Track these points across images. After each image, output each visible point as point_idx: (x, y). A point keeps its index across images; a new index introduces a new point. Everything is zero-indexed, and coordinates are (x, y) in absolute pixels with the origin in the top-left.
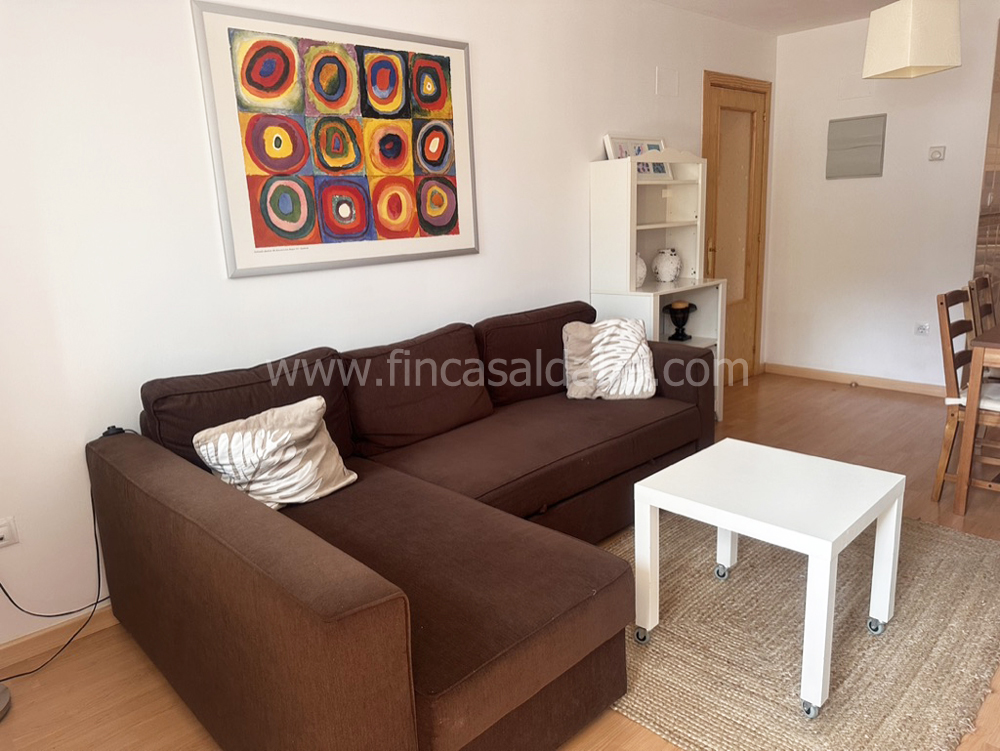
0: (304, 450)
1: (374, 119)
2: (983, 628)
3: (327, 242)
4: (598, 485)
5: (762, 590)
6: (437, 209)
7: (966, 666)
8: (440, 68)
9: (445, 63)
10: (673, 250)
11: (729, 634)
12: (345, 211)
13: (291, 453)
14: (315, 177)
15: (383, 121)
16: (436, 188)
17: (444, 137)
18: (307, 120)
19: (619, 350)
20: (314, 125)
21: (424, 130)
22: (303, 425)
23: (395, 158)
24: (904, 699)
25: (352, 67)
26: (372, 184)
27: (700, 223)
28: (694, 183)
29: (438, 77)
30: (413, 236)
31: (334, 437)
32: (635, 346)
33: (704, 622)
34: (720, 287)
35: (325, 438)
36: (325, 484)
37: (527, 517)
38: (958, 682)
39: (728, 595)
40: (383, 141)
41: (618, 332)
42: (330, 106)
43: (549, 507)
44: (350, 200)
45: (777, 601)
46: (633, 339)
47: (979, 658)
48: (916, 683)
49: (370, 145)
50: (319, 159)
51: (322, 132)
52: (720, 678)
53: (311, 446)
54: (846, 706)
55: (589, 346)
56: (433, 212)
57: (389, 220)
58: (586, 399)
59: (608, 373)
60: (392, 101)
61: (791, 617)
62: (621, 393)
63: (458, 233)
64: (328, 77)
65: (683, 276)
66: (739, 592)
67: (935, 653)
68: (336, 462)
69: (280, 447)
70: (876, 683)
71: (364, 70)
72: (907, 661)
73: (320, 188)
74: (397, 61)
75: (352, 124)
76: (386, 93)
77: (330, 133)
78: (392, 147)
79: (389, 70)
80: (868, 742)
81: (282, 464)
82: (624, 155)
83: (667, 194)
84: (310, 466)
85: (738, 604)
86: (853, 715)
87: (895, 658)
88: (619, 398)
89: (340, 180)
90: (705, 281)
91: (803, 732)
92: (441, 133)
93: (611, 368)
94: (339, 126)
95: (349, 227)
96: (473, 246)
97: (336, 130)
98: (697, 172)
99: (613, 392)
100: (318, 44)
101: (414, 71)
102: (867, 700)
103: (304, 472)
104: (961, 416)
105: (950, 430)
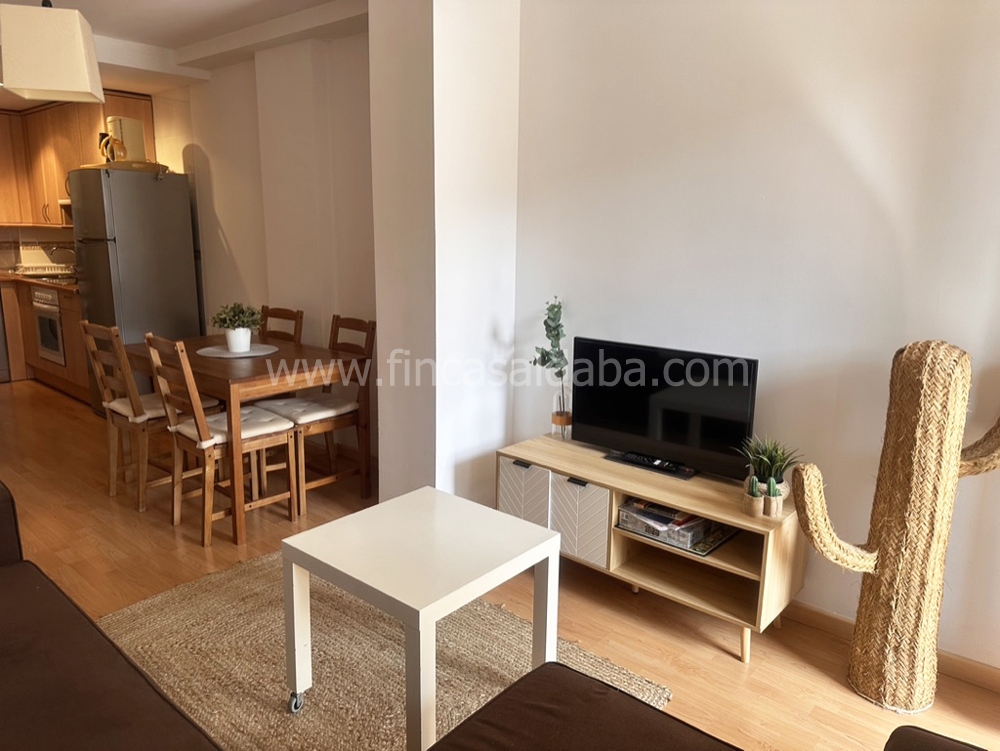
104: (217, 454)
105: (210, 471)
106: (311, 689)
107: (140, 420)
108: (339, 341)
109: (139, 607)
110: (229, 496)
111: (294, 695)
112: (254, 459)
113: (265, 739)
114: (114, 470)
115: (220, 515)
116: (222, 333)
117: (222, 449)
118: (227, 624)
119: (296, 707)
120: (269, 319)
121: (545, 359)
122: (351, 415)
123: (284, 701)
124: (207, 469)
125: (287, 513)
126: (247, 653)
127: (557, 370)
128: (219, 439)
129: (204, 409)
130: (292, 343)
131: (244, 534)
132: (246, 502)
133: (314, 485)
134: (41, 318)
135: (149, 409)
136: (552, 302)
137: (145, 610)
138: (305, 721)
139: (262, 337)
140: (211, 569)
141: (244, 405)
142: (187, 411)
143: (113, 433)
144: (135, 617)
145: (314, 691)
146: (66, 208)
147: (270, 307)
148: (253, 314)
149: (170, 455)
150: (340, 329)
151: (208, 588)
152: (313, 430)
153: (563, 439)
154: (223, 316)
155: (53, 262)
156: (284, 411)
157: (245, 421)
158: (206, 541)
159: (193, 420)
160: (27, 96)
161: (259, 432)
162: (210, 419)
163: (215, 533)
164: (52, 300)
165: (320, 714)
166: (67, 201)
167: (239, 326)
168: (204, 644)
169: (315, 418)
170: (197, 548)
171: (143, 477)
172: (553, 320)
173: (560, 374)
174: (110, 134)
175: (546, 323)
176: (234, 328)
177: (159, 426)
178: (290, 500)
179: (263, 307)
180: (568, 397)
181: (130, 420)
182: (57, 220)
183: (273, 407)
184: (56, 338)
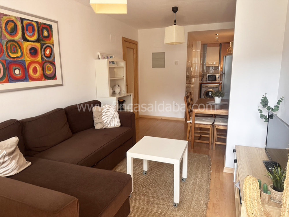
0: (12, 156)
1: (27, 42)
2: (205, 175)
3: (11, 82)
4: (109, 154)
5: (155, 175)
6: (49, 72)
7: (204, 185)
8: (49, 28)
9: (51, 26)
10: (118, 85)
11: (151, 189)
12: (17, 72)
13: (7, 158)
14: (6, 60)
15: (30, 43)
16: (49, 65)
17: (51, 49)
18: (3, 41)
19: (110, 114)
20: (5, 43)
21: (44, 46)
22: (10, 148)
23: (35, 55)
24: (194, 196)
25: (19, 24)
26: (27, 63)
27: (125, 78)
28: (123, 67)
29: (48, 30)
30: (41, 80)
31: (21, 151)
32: (114, 113)
33: (144, 188)
34: (131, 95)
35: (18, 151)
36: (20, 167)
37: (92, 167)
38: (204, 189)
39: (148, 178)
40: (31, 49)
41: (109, 109)
42: (11, 37)
43: (97, 163)
44: (19, 68)
45: (160, 178)
46: (113, 110)
47: (206, 183)
48: (196, 192)
49: (26, 50)
50: (7, 54)
51: (9, 45)
52: (152, 202)
53: (14, 154)
54: (183, 202)
55: (101, 113)
56: (48, 73)
57: (33, 75)
58: (101, 129)
59: (107, 121)
60: (33, 37)
61: (164, 182)
62: (111, 126)
63: (56, 79)
64: (11, 27)
65: (121, 92)
66: (150, 177)
67: (197, 184)
68: (23, 159)
69: (2, 156)
70: (187, 194)
71: (23, 26)
72: (192, 187)
73: (8, 64)
74: (35, 24)
75: (19, 43)
76: (31, 34)
77: (11, 46)
78: (33, 52)
79: (32, 27)
80: (190, 209)
81: (3, 163)
82: (104, 58)
83: (115, 70)
84: (14, 162)
85: (151, 181)
86: (185, 203)
87: (190, 187)
88: (111, 128)
89: (15, 61)
90: (127, 94)
91: (175, 211)
92: (50, 48)
93: (108, 119)
94: (15, 43)
95: (18, 77)
96: (61, 83)
97: (13, 45)
98: (123, 64)
99: (109, 126)
100: (6, 15)
101: (41, 28)
102: (187, 199)
103: (12, 164)
104: (191, 125)
105: (189, 129)
128: (191, 121)
152: (220, 127)
169: (220, 124)
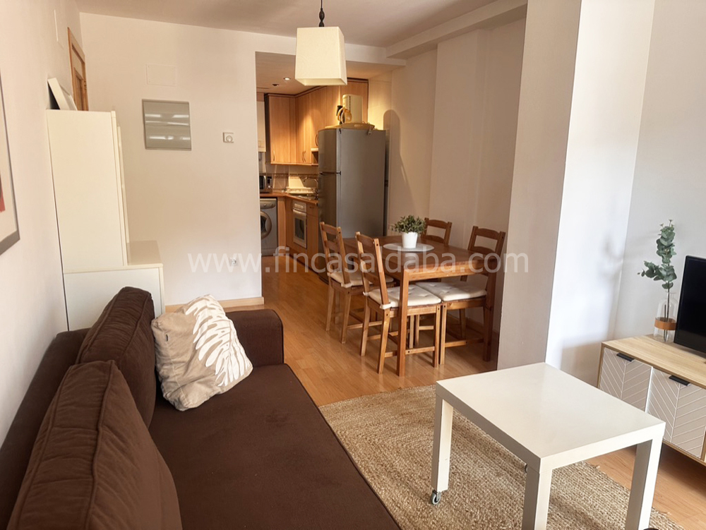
63: (4, 208)
96: (15, 229)
104: (391, 314)
105: (386, 325)
106: (446, 491)
107: (347, 286)
108: (475, 245)
109: (340, 404)
110: (396, 343)
111: (435, 492)
112: (412, 320)
113: (413, 517)
114: (329, 315)
115: (390, 354)
116: (400, 234)
117: (395, 311)
118: (391, 429)
119: (435, 501)
120: (429, 227)
121: (653, 272)
122: (480, 299)
123: (426, 494)
124: (385, 323)
125: (431, 361)
126: (403, 453)
127: (665, 283)
128: (394, 304)
129: (387, 283)
130: (443, 244)
131: (403, 369)
132: (406, 349)
133: (451, 344)
134: (296, 219)
135: (353, 280)
136: (667, 224)
137: (343, 408)
138: (440, 512)
139: (423, 239)
140: (382, 389)
141: (411, 283)
142: (376, 284)
143: (331, 292)
144: (337, 411)
145: (448, 493)
146: (315, 154)
147: (430, 219)
148: (420, 223)
149: (362, 310)
150: (477, 236)
151: (381, 401)
152: (454, 307)
153: (665, 341)
154: (402, 224)
155: (305, 186)
156: (435, 291)
157: (410, 294)
158: (380, 370)
159: (379, 290)
160: (306, 83)
161: (419, 303)
162: (389, 291)
163: (386, 366)
164: (304, 209)
165: (451, 511)
166: (316, 149)
167: (411, 230)
168: (376, 440)
169: (456, 298)
170: (374, 373)
171: (346, 322)
172: (666, 240)
173: (668, 286)
174: (344, 106)
175: (658, 241)
176: (408, 232)
177: (358, 291)
178: (434, 352)
179: (425, 219)
180: (673, 306)
181: (342, 285)
182: (309, 161)
183: (427, 287)
184: (303, 232)
